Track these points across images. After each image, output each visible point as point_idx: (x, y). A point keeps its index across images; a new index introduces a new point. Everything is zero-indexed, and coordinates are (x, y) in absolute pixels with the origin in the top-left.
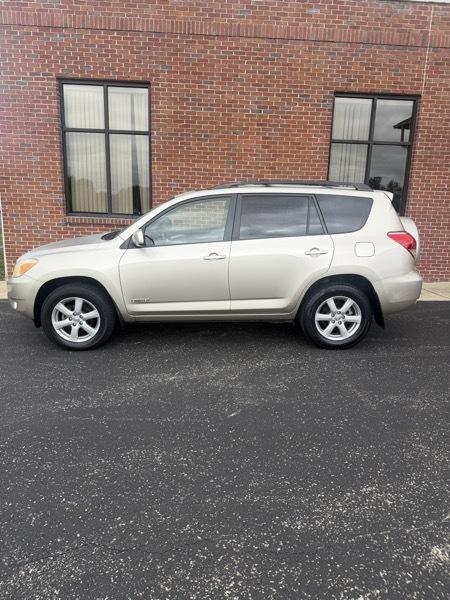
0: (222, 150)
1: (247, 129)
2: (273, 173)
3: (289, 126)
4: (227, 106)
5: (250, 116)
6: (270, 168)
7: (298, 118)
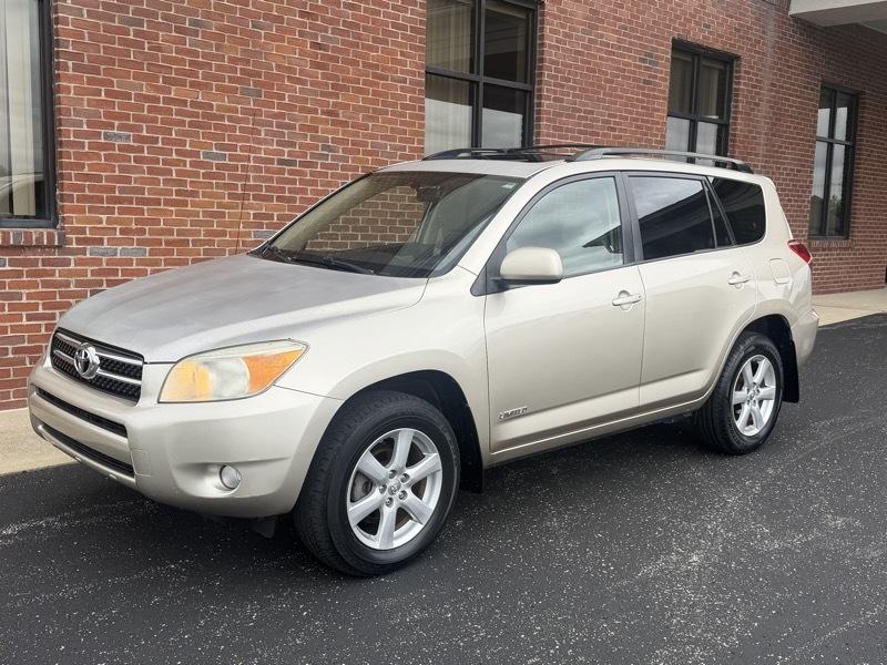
0: (232, 60)
1: (279, 19)
2: (335, 123)
3: (358, 27)
6: (329, 113)
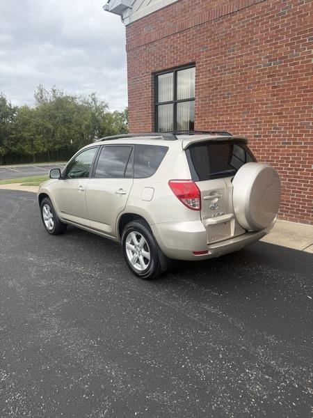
0: (240, 103)
1: (259, 82)
2: (280, 117)
3: (297, 72)
4: (244, 66)
5: (262, 70)
6: (278, 114)
7: (307, 62)
